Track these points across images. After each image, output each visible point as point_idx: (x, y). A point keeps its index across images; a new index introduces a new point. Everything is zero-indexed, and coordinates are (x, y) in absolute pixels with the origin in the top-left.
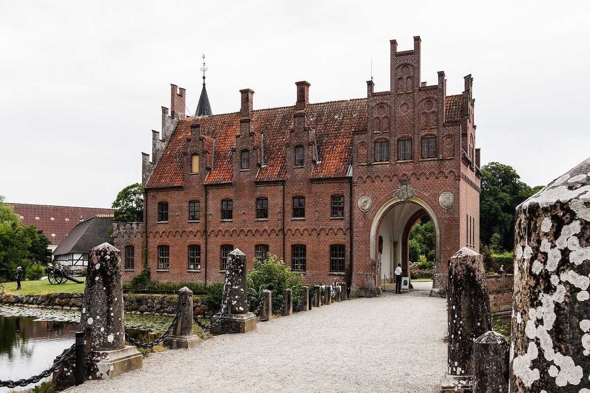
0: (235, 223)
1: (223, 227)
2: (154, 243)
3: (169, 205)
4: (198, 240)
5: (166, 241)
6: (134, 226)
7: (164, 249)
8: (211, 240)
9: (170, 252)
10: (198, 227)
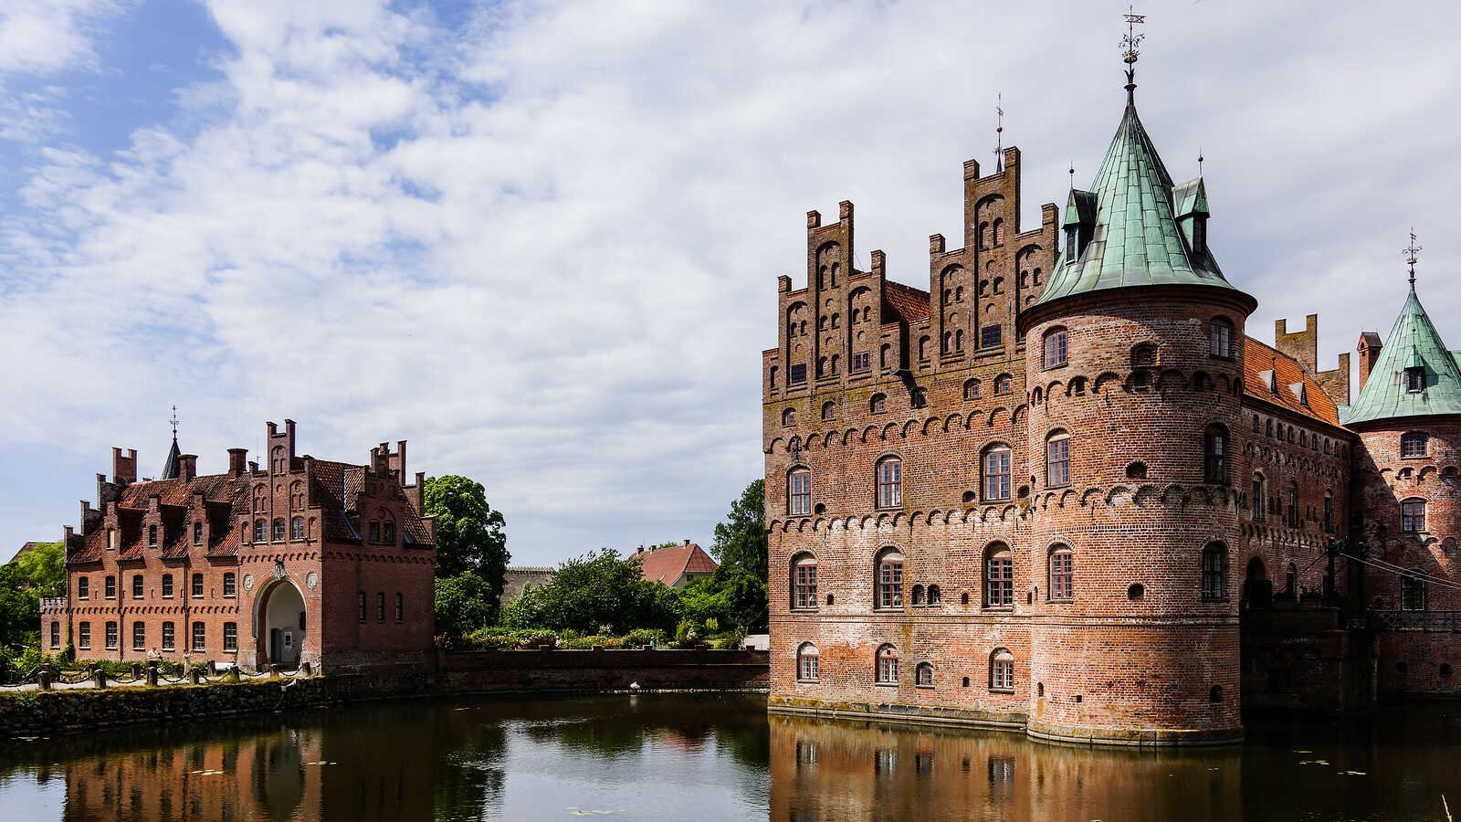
0: (147, 600)
1: (135, 604)
2: (77, 619)
3: (89, 580)
4: (115, 617)
5: (87, 617)
6: (59, 601)
7: (85, 626)
8: (127, 615)
9: (91, 628)
10: (114, 604)
